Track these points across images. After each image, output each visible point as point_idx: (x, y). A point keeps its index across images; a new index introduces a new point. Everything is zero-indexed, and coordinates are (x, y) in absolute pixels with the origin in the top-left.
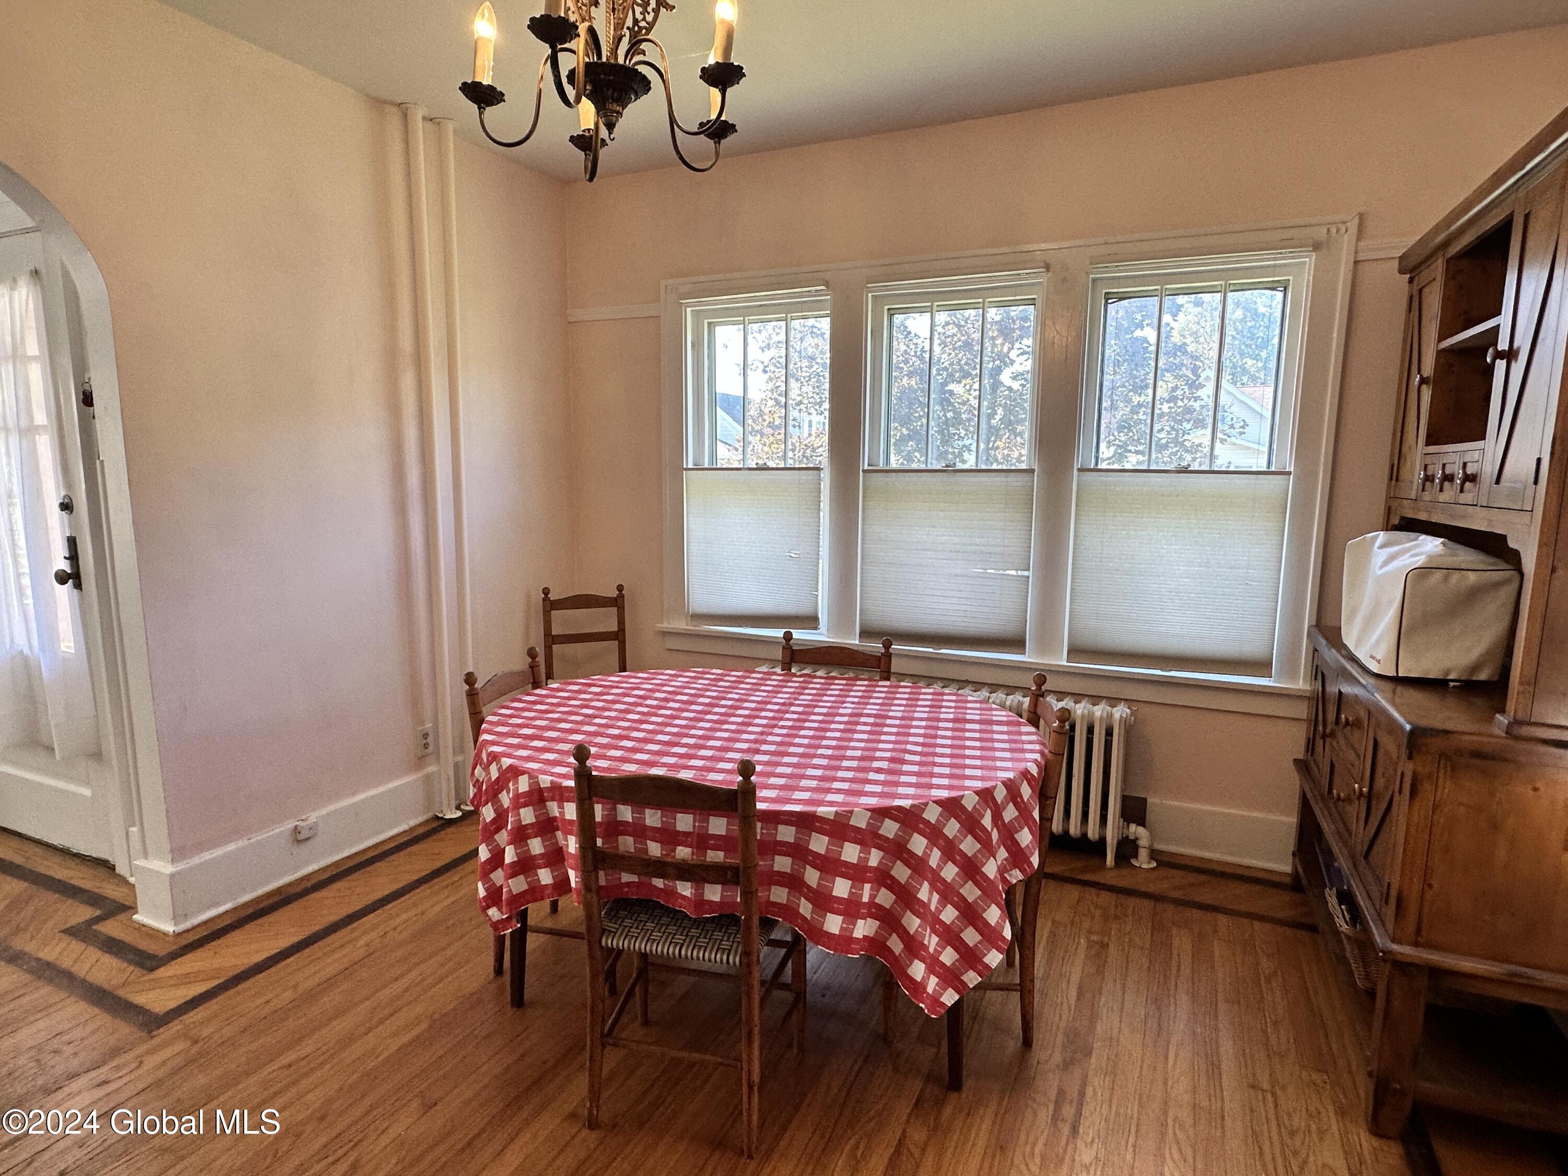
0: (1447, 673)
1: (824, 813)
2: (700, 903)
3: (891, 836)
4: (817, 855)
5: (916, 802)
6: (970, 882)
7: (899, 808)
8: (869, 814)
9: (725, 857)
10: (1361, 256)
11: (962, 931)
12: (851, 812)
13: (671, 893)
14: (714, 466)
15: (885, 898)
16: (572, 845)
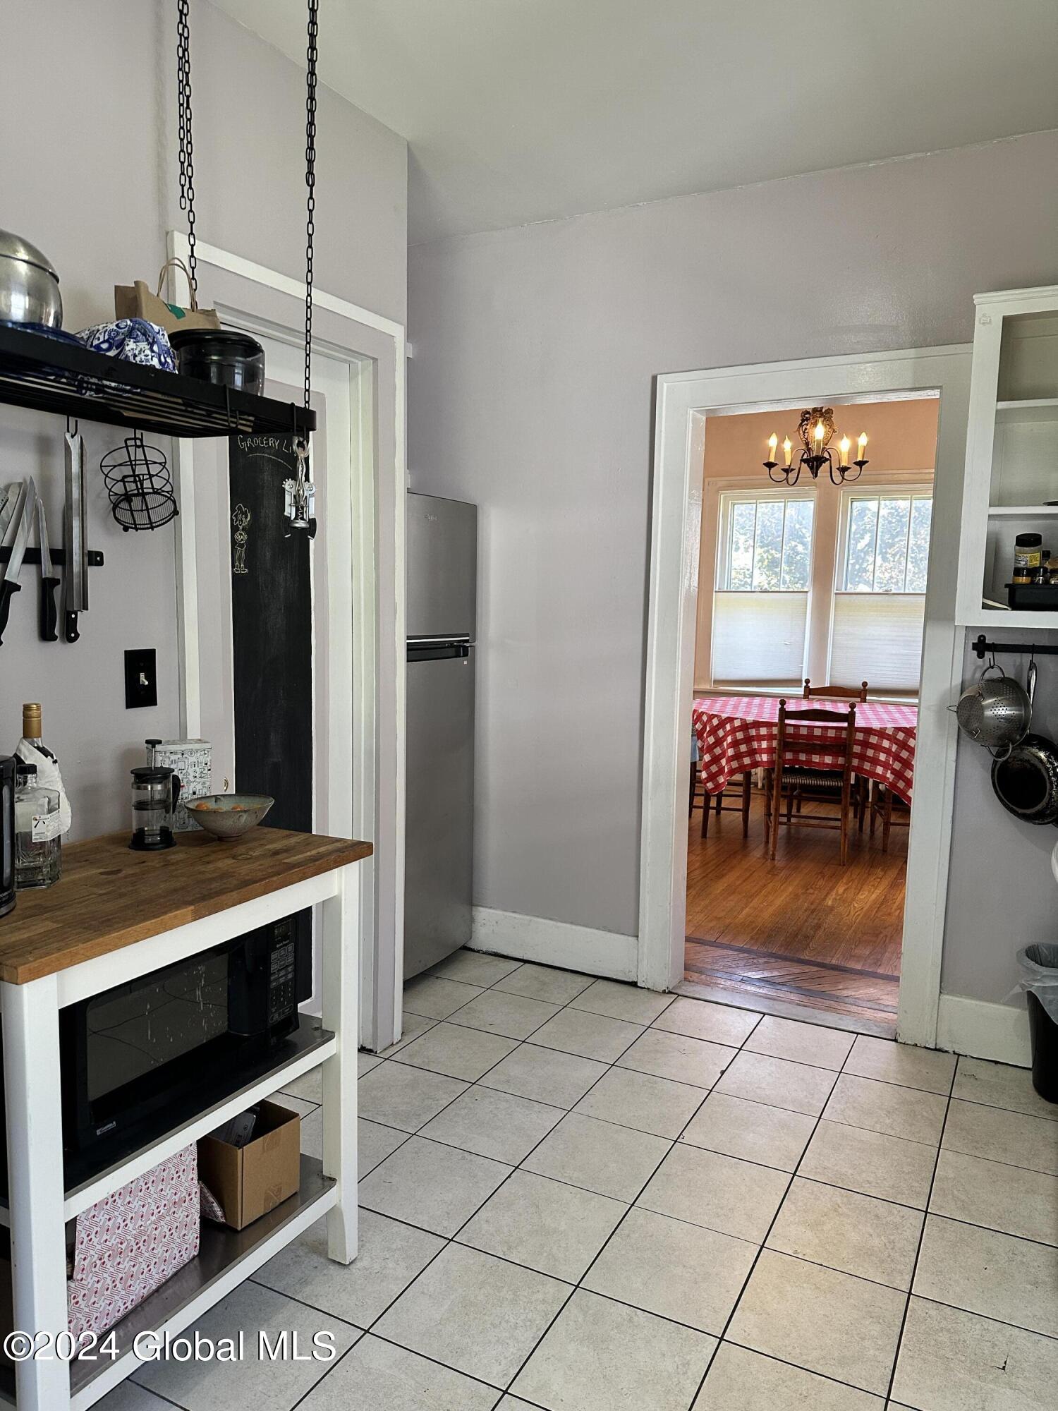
1: (875, 728)
2: (823, 764)
4: (872, 744)
7: (905, 728)
8: (894, 729)
12: (887, 728)
16: (764, 744)
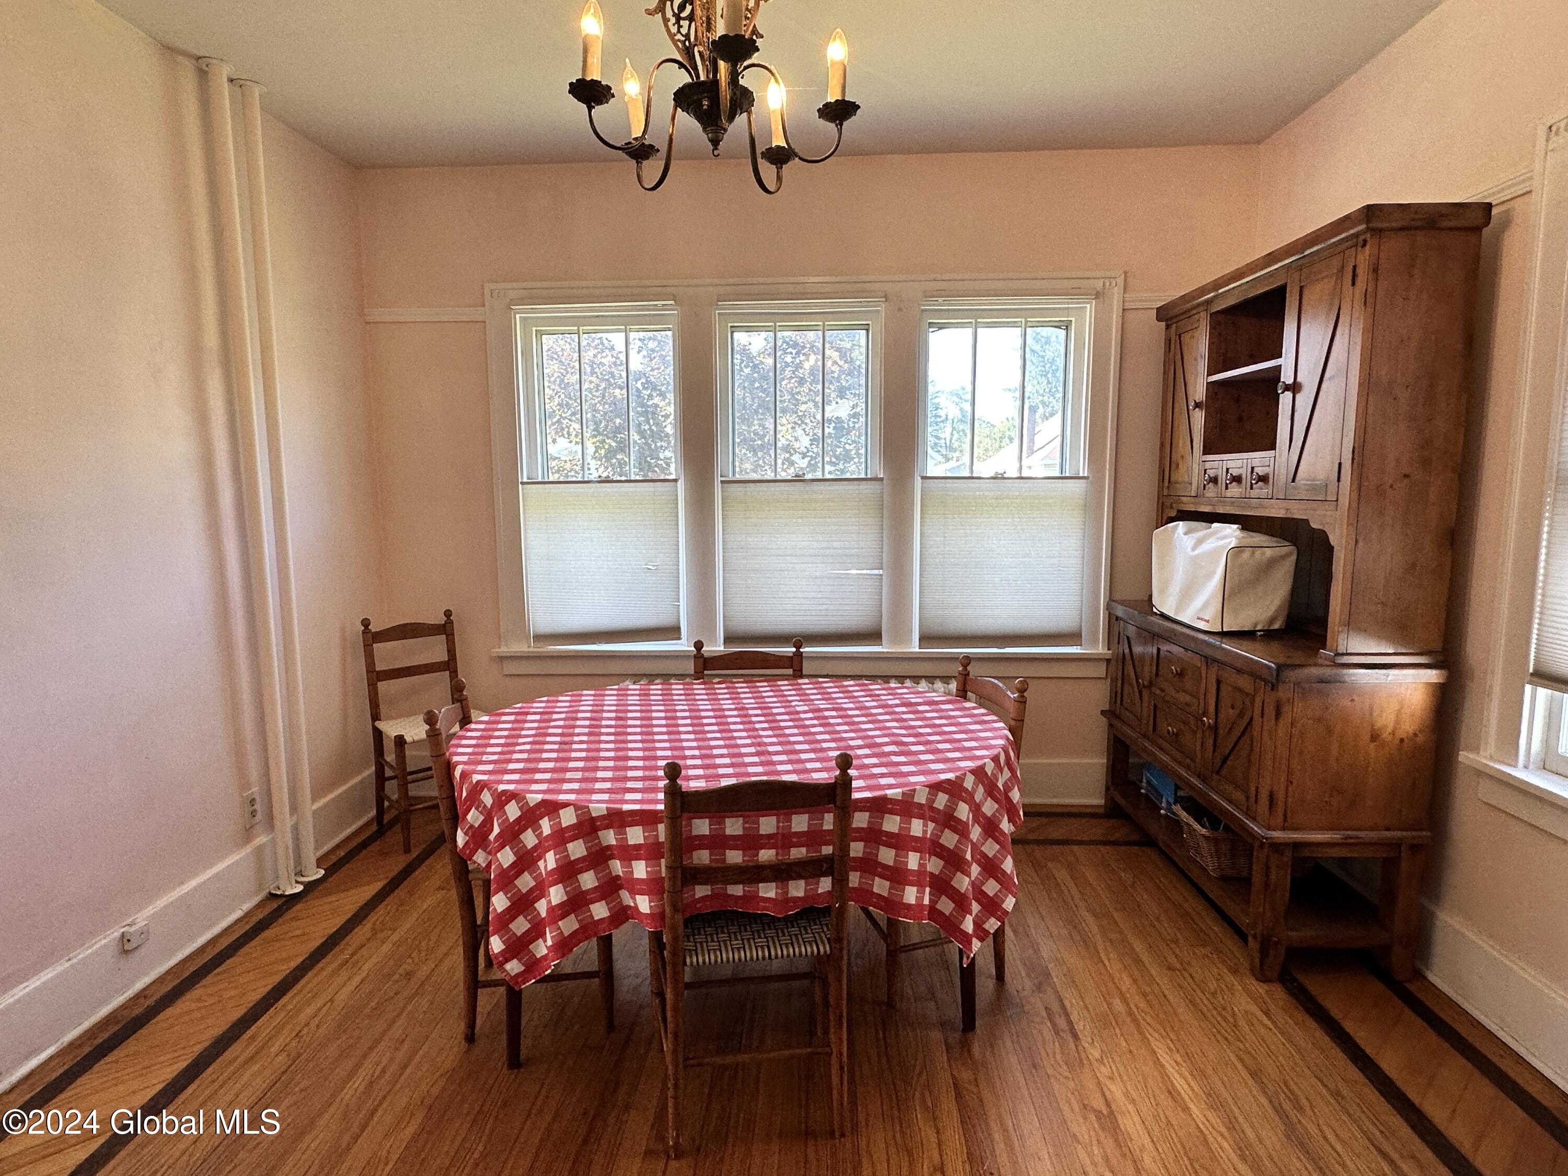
0: (1256, 625)
1: (893, 794)
2: (786, 901)
3: (941, 808)
4: (889, 835)
5: (958, 774)
6: (990, 840)
7: (948, 781)
8: (928, 789)
9: (808, 852)
10: (1127, 306)
11: (983, 884)
12: (914, 790)
13: (752, 898)
14: (546, 480)
15: (934, 865)
16: (640, 870)
